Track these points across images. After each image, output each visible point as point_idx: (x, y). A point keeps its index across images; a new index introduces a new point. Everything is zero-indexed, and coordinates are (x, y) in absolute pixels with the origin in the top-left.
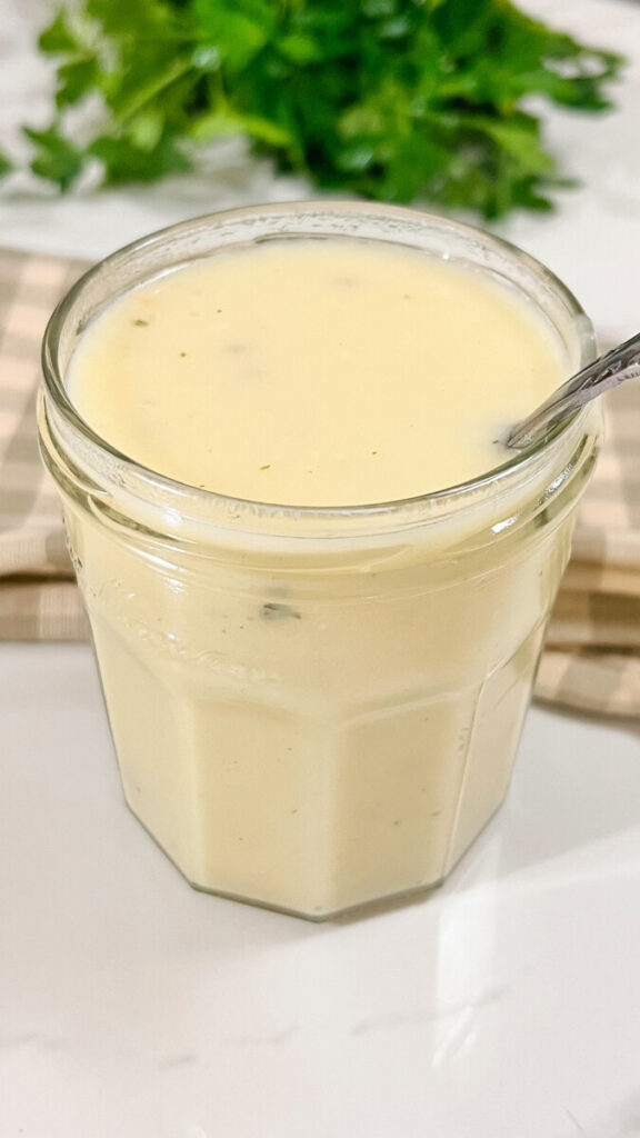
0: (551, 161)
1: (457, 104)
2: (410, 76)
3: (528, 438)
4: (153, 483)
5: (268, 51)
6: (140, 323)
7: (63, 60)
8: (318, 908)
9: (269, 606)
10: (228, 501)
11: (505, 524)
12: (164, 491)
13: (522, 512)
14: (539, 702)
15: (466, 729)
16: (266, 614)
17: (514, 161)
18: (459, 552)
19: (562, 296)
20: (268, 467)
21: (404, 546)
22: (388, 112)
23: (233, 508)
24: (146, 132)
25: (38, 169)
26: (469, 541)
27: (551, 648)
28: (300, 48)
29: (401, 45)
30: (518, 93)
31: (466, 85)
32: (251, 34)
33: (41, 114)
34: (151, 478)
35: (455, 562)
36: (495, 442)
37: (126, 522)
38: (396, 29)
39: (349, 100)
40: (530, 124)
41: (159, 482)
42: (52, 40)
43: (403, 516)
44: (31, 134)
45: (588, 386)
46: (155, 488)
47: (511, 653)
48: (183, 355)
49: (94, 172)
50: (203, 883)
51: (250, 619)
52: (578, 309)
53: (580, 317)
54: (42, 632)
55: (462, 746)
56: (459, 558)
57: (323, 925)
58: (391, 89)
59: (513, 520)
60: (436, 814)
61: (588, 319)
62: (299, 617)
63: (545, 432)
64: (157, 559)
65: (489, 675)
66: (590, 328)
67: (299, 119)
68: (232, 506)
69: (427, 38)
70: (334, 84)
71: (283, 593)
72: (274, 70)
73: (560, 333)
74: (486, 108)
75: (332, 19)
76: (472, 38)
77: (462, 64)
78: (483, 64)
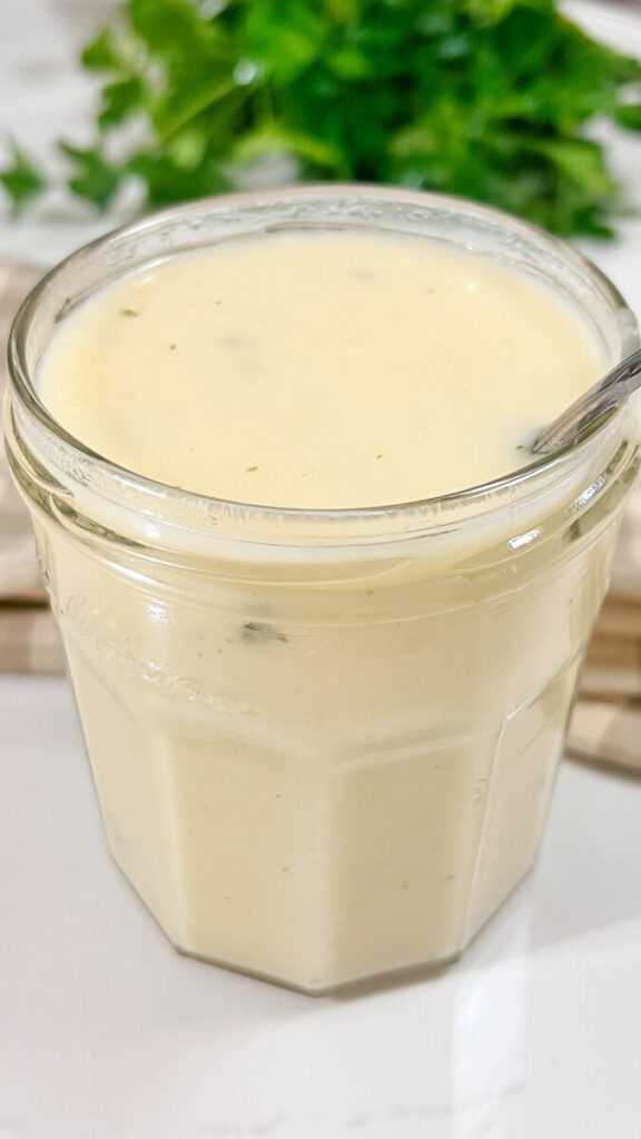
0: (615, 188)
1: (516, 125)
2: (467, 95)
3: (555, 441)
4: (116, 478)
5: (317, 68)
6: (129, 313)
7: (108, 79)
8: (315, 981)
9: (250, 626)
10: (201, 501)
11: (526, 539)
12: (128, 487)
13: (547, 524)
14: (573, 756)
15: (484, 780)
16: (246, 635)
17: (576, 187)
18: (470, 570)
19: (604, 288)
20: (255, 468)
21: (403, 559)
22: (443, 134)
23: (206, 508)
24: (188, 151)
25: (77, 187)
26: (481, 556)
27: (586, 697)
28: (350, 64)
29: (458, 65)
30: (584, 115)
31: (525, 105)
32: (297, 47)
33: (83, 135)
34: (114, 473)
35: (467, 581)
36: (520, 447)
37: (92, 527)
38: (454, 48)
39: (402, 120)
40: (594, 148)
41: (124, 477)
42: (95, 58)
43: (402, 521)
44: (68, 151)
45: (625, 378)
46: (119, 483)
47: (535, 694)
48: (173, 347)
49: (133, 192)
50: (188, 946)
51: (229, 641)
52: (621, 303)
53: (622, 311)
54: (35, 661)
55: (478, 800)
56: (471, 576)
57: (318, 1001)
58: (446, 110)
59: (535, 533)
60: (450, 878)
61: (632, 314)
62: (283, 639)
63: (575, 433)
64: (131, 571)
65: (510, 717)
66: (634, 323)
67: (349, 140)
68: (203, 506)
69: (487, 59)
70: (386, 103)
71: (266, 610)
72: (324, 88)
73: (600, 330)
74: (547, 129)
75: (386, 36)
76: (533, 56)
77: (523, 82)
78: (544, 86)
